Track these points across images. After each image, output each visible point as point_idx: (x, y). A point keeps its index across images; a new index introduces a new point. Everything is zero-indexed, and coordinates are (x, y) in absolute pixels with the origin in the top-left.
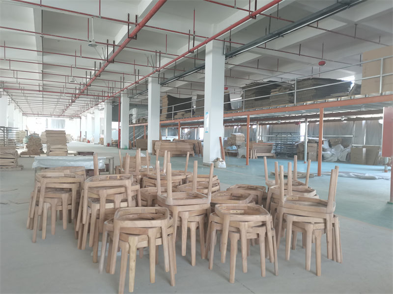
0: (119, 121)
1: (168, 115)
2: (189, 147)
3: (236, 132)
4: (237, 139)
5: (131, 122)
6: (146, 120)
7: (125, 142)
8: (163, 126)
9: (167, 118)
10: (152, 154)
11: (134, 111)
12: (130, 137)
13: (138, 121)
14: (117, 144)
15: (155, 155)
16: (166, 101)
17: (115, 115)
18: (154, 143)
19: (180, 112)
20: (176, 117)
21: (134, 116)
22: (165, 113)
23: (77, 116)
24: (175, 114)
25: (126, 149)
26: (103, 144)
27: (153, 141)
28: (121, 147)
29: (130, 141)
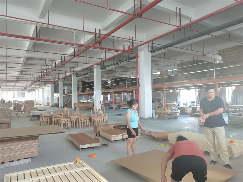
0: (58, 93)
1: (82, 90)
2: (92, 105)
3: (117, 97)
4: (117, 100)
5: (64, 93)
6: (71, 93)
7: (61, 104)
8: (79, 95)
9: (81, 92)
10: (74, 109)
11: (66, 88)
12: (64, 101)
13: (68, 93)
14: (57, 105)
15: (76, 110)
16: (81, 84)
17: (56, 90)
18: (75, 104)
19: (87, 89)
20: (85, 91)
21: (66, 90)
22: (81, 89)
23: (33, 90)
24: (85, 90)
25: (61, 107)
26: (49, 106)
27: (74, 103)
28: (59, 107)
29: (64, 103)
